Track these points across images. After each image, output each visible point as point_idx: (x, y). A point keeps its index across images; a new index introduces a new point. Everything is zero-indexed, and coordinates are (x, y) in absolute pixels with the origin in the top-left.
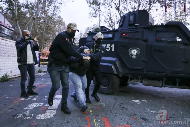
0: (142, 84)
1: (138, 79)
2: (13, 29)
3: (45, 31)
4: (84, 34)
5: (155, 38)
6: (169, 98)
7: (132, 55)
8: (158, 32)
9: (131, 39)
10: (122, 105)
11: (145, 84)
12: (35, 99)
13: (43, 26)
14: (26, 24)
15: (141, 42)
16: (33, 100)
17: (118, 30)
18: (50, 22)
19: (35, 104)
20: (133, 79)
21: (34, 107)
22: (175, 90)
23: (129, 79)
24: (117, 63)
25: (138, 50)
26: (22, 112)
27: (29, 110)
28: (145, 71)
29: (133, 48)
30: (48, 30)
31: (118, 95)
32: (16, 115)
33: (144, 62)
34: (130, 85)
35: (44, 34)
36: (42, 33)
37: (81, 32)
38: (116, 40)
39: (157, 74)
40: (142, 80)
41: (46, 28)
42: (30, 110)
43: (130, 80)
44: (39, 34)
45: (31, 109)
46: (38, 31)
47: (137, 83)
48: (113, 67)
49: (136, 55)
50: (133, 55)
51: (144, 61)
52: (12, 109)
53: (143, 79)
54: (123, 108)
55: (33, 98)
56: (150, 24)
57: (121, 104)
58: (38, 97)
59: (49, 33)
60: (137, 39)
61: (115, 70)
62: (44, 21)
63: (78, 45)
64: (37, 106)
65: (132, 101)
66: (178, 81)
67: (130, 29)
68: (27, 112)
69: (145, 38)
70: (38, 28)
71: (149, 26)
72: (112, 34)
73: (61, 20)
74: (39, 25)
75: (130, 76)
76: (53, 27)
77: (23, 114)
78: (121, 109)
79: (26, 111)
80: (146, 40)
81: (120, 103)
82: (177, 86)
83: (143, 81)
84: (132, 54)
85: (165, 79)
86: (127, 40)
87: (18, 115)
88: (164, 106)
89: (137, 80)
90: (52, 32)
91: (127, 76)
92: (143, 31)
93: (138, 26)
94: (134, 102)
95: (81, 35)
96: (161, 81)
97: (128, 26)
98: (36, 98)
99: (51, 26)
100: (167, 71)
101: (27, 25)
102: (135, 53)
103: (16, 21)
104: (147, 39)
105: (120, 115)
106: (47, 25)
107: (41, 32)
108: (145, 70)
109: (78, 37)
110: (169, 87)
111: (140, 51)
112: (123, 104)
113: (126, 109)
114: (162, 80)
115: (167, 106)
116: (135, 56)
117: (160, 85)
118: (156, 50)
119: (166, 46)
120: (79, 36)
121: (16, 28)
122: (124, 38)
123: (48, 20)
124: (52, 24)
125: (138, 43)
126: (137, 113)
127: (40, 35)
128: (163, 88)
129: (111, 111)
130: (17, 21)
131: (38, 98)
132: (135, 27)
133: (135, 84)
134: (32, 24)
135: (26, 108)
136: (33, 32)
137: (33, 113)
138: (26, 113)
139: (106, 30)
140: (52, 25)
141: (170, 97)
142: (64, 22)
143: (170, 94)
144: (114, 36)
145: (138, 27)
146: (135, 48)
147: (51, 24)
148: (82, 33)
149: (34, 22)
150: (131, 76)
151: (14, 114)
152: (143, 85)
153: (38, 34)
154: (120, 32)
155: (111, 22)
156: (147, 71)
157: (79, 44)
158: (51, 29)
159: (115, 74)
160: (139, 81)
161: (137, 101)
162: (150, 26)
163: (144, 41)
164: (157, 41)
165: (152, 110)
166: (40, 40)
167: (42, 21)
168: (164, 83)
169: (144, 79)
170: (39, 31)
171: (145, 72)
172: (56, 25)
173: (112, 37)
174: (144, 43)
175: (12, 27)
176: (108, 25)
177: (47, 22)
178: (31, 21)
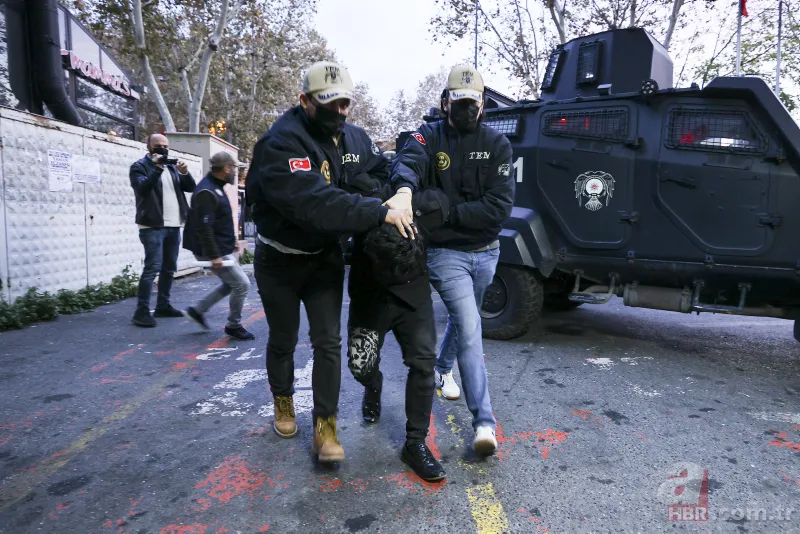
0: (621, 299)
1: (607, 282)
2: (135, 94)
3: (258, 94)
4: (414, 106)
5: (667, 137)
6: (717, 351)
7: (586, 199)
8: (679, 113)
9: (583, 139)
10: (548, 375)
11: (632, 300)
12: (245, 356)
13: (250, 75)
14: (180, 70)
15: (620, 153)
16: (238, 359)
17: (539, 107)
18: (275, 57)
19: (250, 371)
20: (591, 284)
21: (248, 380)
22: (748, 324)
23: (577, 286)
24: (535, 228)
25: (606, 178)
26: (210, 397)
27: (231, 390)
28: (633, 256)
29: (591, 174)
30: (267, 88)
31: (536, 342)
32: (193, 406)
33: (630, 223)
34: (585, 306)
35: (253, 107)
36: (246, 103)
37: (402, 95)
38: (529, 142)
39: (674, 266)
40: (621, 286)
41: (259, 82)
42: (236, 390)
43: (581, 290)
44: (232, 107)
45: (239, 386)
46: (227, 95)
47: (603, 296)
48: (519, 241)
49: (602, 198)
50: (588, 199)
51: (628, 221)
52: (177, 389)
53: (624, 285)
54: (550, 382)
55: (239, 354)
56: (652, 87)
57: (543, 370)
58: (253, 349)
59: (272, 101)
60: (602, 141)
61: (527, 252)
62: (252, 54)
63: (392, 155)
64: (256, 379)
65: (586, 362)
66: (744, 288)
67: (579, 101)
68: (225, 397)
69: (632, 138)
70: (229, 82)
71: (648, 91)
72: (516, 121)
73: (320, 49)
74: (231, 69)
75: (579, 274)
76: (290, 77)
77: (216, 403)
78: (544, 384)
79: (222, 392)
80: (636, 143)
81: (543, 367)
82: (740, 308)
83: (626, 292)
84: (588, 194)
85: (700, 284)
86: (569, 146)
87: (199, 404)
88: (696, 376)
89: (604, 288)
90: (284, 97)
91: (569, 272)
92: (625, 109)
93: (610, 93)
94: (591, 364)
95: (403, 108)
96: (687, 292)
97: (576, 88)
98: (248, 354)
99: (280, 75)
100: (707, 256)
101: (185, 73)
102: (599, 191)
103: (142, 57)
104: (640, 140)
105: (535, 403)
106: (265, 71)
107: (242, 101)
108: (631, 252)
109: (388, 116)
110: (714, 312)
111: (615, 185)
112: (551, 370)
113: (561, 386)
114: (692, 288)
115: (703, 378)
116: (597, 202)
117: (685, 304)
118: (669, 180)
119: (704, 165)
120: (395, 114)
121: (146, 89)
122: (559, 135)
123: (267, 50)
124: (285, 66)
125: (608, 154)
126: (595, 397)
127: (237, 110)
128: (694, 313)
129: (507, 391)
130: (147, 58)
131: (253, 354)
132: (597, 97)
133: (595, 302)
134: (204, 70)
135: (222, 385)
136: (209, 99)
137: (246, 399)
138: (224, 400)
139: (496, 105)
140: (285, 69)
141: (725, 348)
142: (333, 54)
143: (727, 336)
144: (521, 127)
145: (607, 94)
146: (599, 174)
147: (281, 65)
148: (405, 98)
149: (214, 57)
150: (582, 272)
151: (185, 402)
152: (627, 303)
153: (230, 107)
154: (546, 115)
155: (521, 55)
156: (637, 256)
157: (394, 152)
158: (279, 84)
159: (527, 268)
160: (611, 290)
161: (604, 361)
162: (651, 92)
163: (630, 146)
164: (676, 148)
165: (646, 390)
166: (239, 131)
167: (242, 52)
168: (697, 299)
169: (631, 283)
170: (232, 94)
171: (632, 259)
172: (301, 68)
173: (514, 131)
174: (631, 155)
175: (132, 87)
176: (512, 67)
177: (265, 57)
178: (200, 57)
